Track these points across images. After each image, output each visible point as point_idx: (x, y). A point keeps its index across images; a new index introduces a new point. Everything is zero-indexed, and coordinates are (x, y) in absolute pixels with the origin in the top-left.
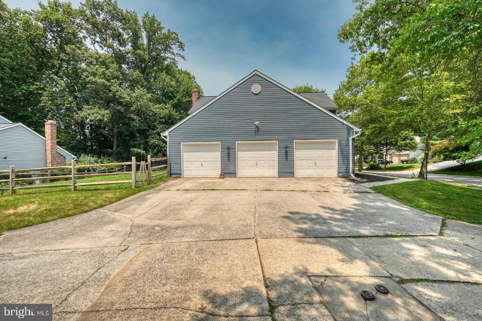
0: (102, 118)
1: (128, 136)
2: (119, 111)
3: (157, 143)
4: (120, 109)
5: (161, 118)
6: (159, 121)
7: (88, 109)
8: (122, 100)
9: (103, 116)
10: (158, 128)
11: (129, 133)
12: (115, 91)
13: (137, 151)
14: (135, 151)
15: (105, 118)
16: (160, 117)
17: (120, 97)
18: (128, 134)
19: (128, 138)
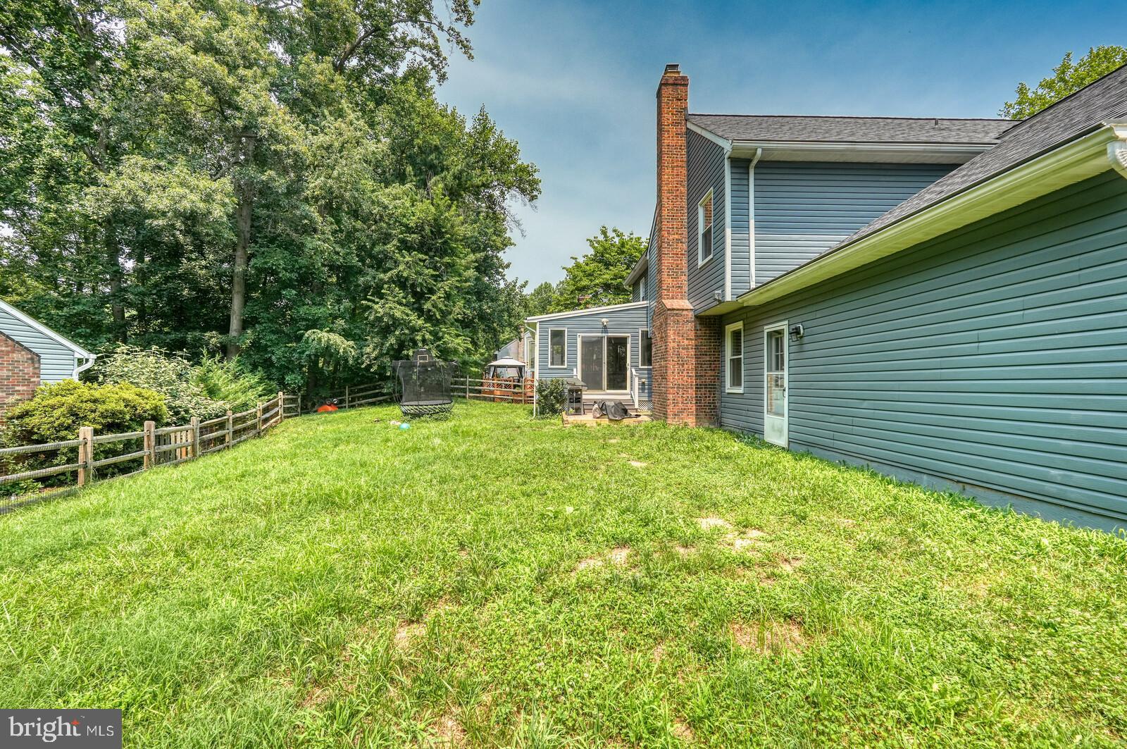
0: (202, 205)
1: (293, 287)
2: (265, 190)
3: (398, 314)
4: (272, 179)
5: (409, 230)
6: (403, 241)
7: (144, 169)
8: (280, 147)
9: (208, 198)
10: (396, 263)
11: (294, 276)
12: (255, 109)
13: (329, 339)
14: (320, 340)
15: (215, 205)
16: (406, 226)
17: (273, 136)
18: (290, 279)
19: (294, 292)
